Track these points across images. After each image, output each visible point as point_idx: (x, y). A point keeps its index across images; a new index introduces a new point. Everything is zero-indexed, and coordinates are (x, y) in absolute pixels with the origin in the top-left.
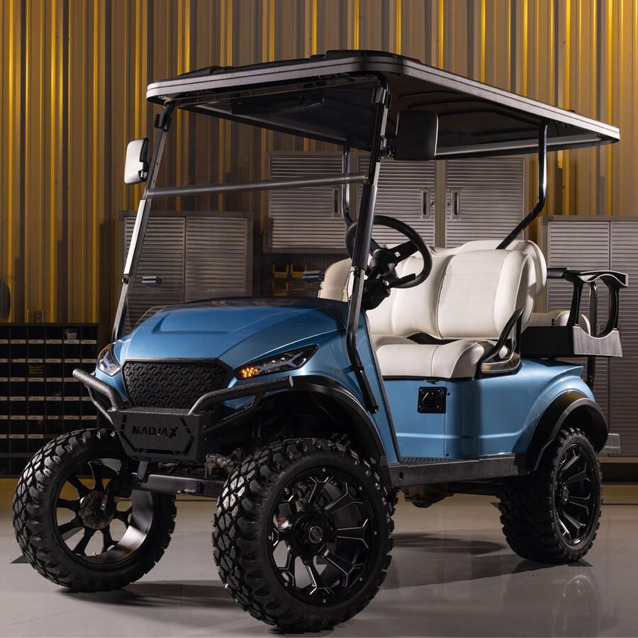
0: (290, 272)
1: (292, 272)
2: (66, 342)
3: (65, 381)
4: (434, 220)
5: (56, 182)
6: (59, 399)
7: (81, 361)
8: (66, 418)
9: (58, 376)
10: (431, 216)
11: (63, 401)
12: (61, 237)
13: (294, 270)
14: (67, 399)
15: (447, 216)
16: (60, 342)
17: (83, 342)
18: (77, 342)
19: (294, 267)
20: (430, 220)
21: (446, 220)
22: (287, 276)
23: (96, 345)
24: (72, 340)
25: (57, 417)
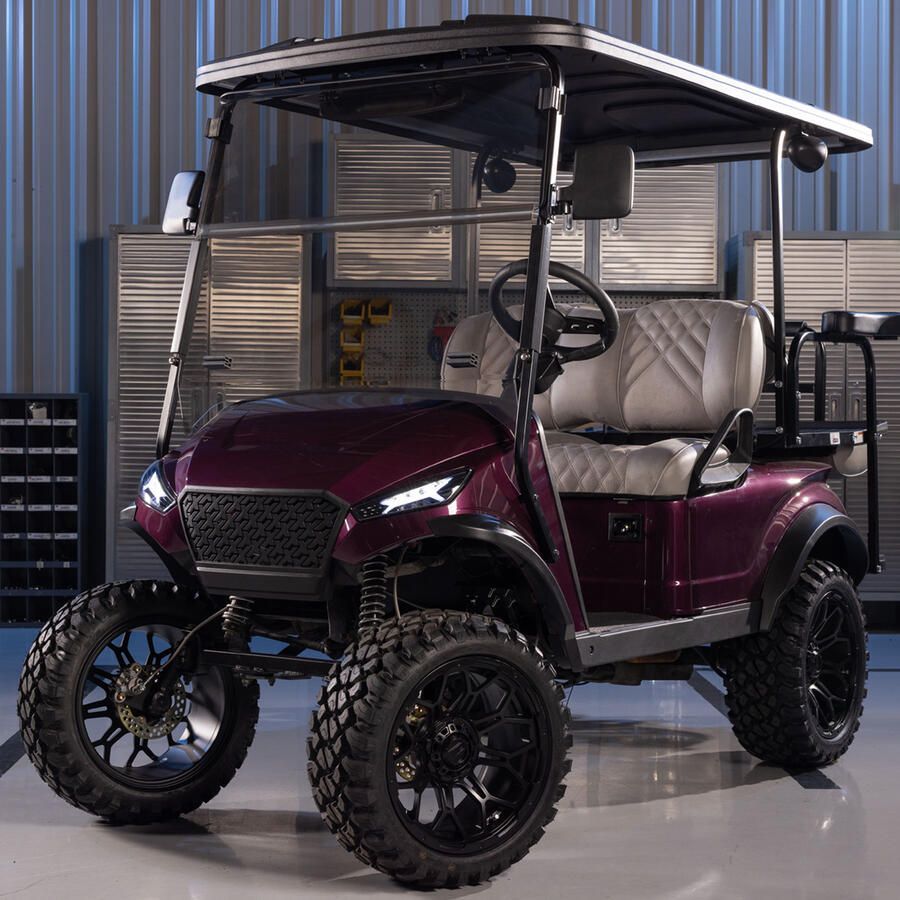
0: (366, 314)
1: (370, 316)
2: (31, 423)
3: (29, 481)
4: (583, 237)
5: (14, 181)
6: (20, 508)
7: (53, 451)
8: (31, 536)
9: (19, 475)
10: (578, 232)
11: (26, 511)
12: (21, 263)
13: (372, 313)
14: (32, 508)
15: (602, 232)
16: (21, 422)
17: (57, 422)
18: (47, 422)
19: (372, 308)
20: (577, 237)
21: (602, 238)
22: (363, 321)
23: (75, 428)
24: (39, 417)
25: (17, 536)
